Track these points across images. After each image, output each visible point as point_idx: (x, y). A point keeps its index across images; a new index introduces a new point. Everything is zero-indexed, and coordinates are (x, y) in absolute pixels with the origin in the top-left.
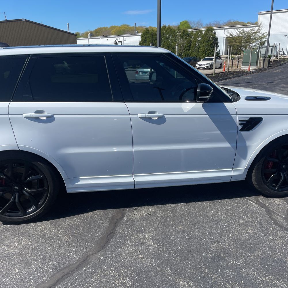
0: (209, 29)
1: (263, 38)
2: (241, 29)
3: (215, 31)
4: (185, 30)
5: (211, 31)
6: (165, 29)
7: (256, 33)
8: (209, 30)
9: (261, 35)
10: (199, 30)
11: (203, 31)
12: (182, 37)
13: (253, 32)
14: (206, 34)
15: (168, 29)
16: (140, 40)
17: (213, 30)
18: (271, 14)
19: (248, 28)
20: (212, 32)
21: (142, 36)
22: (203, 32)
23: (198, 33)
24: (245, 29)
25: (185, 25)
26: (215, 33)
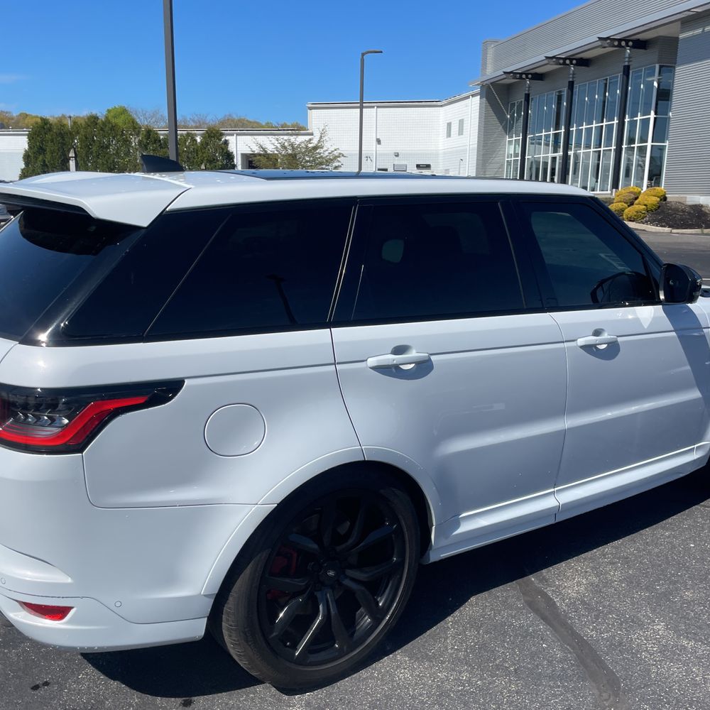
0: (212, 132)
1: (332, 160)
2: (286, 137)
3: (228, 138)
4: (151, 131)
5: (218, 139)
6: (96, 124)
7: (315, 148)
8: (212, 135)
9: (326, 153)
10: (188, 133)
11: (196, 135)
12: (145, 146)
13: (310, 145)
14: (205, 144)
15: (104, 123)
16: (27, 147)
17: (222, 135)
18: (361, 108)
19: (300, 137)
20: (220, 140)
21: (31, 138)
22: (199, 139)
23: (186, 141)
24: (292, 139)
25: (123, 116)
26: (226, 143)
